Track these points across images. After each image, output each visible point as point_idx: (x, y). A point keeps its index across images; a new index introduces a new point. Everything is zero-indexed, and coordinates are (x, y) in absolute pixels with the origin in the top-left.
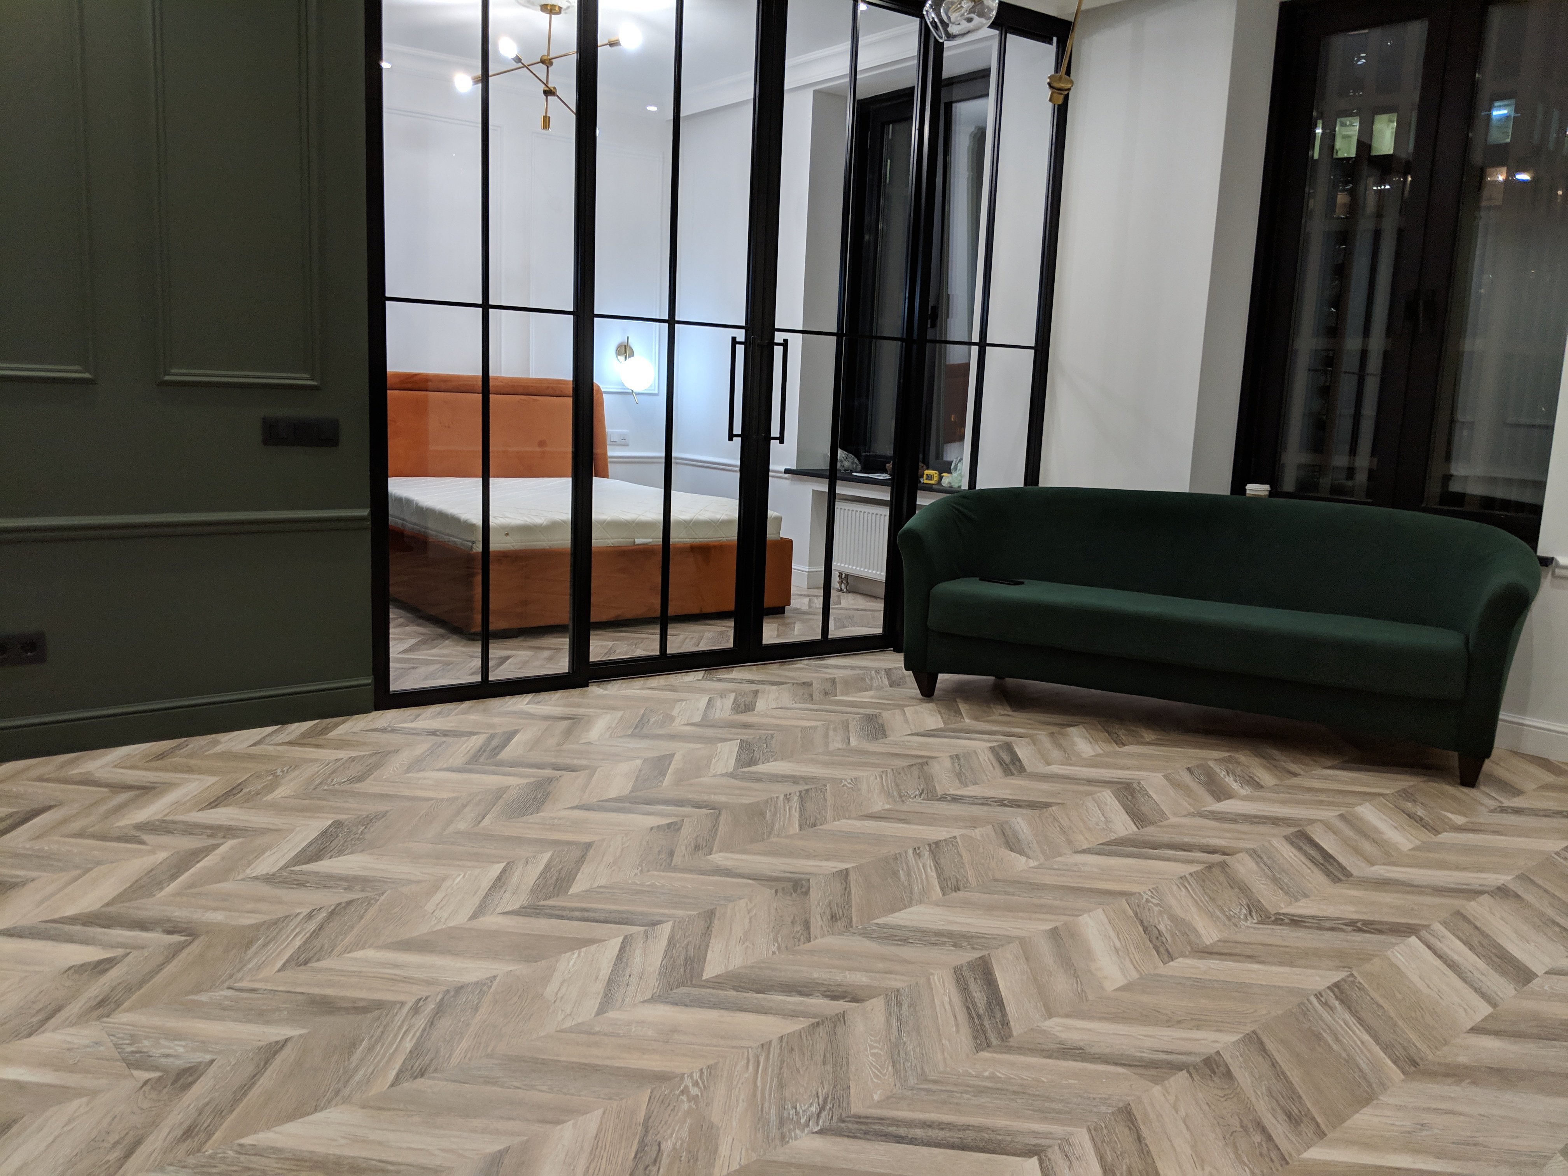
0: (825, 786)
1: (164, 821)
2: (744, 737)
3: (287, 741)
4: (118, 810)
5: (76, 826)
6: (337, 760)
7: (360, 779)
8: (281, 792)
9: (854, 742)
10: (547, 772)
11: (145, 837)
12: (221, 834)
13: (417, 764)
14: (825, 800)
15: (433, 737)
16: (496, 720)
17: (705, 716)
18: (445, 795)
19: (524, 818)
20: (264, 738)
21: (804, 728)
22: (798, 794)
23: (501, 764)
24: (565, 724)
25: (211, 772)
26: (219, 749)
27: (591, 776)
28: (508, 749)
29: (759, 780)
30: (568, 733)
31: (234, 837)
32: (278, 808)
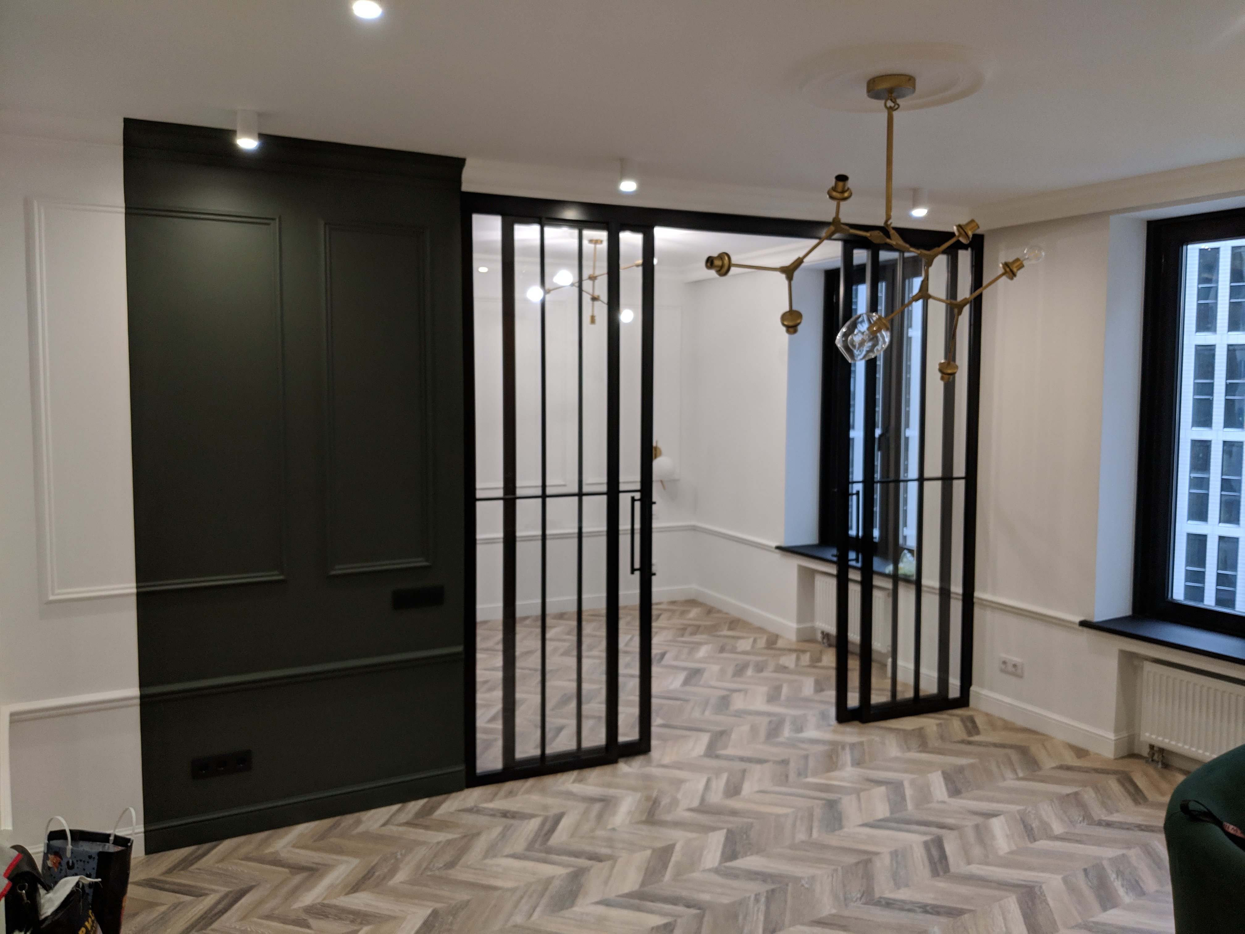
0: (787, 885)
1: (323, 905)
2: (730, 826)
3: (405, 821)
4: (295, 892)
5: (267, 908)
6: (438, 843)
7: (451, 865)
8: (401, 877)
9: (815, 834)
10: (583, 862)
11: (312, 922)
12: (359, 920)
13: (491, 851)
14: (786, 902)
15: (504, 820)
16: (549, 801)
17: (703, 800)
18: (509, 884)
19: (563, 913)
20: (391, 817)
21: (778, 816)
22: (765, 894)
23: (549, 851)
24: (597, 806)
25: (354, 853)
26: (361, 828)
27: (613, 867)
28: (556, 834)
29: (736, 877)
30: (600, 817)
31: (368, 923)
32: (398, 895)
